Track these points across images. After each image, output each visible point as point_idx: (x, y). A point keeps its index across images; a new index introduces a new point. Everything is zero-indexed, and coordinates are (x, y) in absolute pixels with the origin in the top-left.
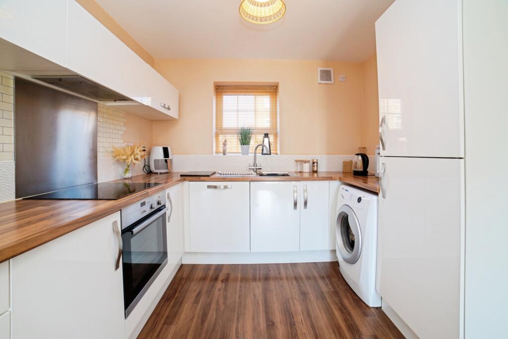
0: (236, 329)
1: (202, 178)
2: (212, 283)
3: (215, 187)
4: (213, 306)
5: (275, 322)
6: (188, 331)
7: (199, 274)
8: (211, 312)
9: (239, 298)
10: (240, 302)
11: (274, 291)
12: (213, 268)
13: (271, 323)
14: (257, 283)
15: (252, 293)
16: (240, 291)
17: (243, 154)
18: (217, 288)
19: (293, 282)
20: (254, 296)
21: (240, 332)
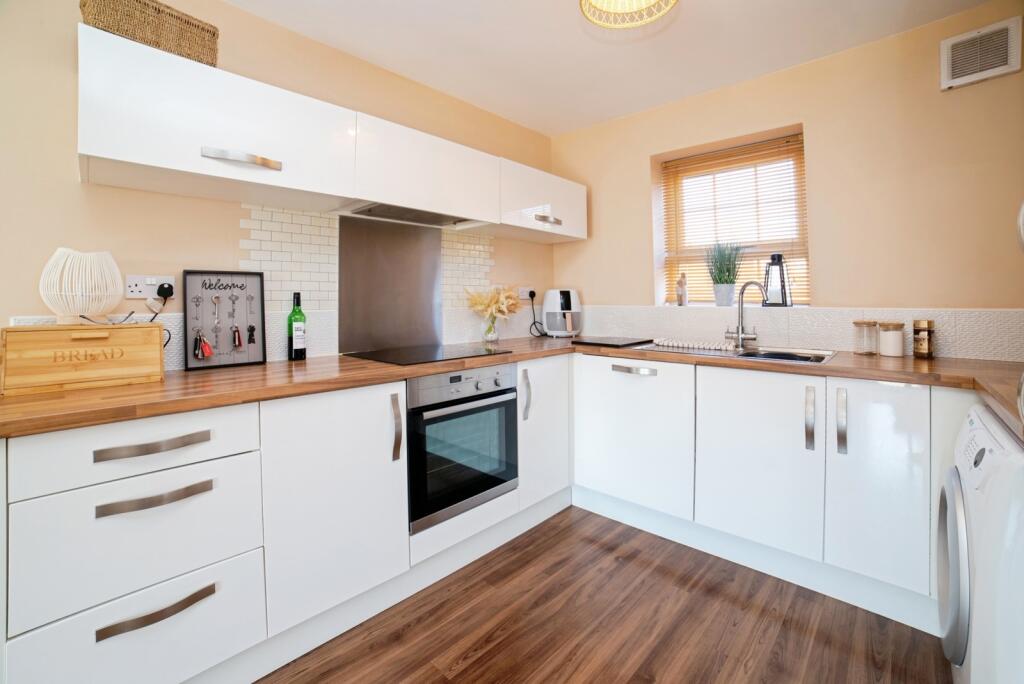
0: (577, 645)
1: (603, 349)
2: (598, 553)
3: (629, 370)
4: (569, 591)
5: (657, 679)
6: (507, 605)
7: (588, 530)
8: (560, 596)
9: (623, 601)
10: (620, 608)
11: (706, 624)
12: (618, 530)
13: (647, 677)
14: (682, 591)
15: (655, 604)
16: (636, 590)
17: (718, 305)
18: (598, 567)
19: (771, 629)
20: (656, 611)
21: (578, 654)
